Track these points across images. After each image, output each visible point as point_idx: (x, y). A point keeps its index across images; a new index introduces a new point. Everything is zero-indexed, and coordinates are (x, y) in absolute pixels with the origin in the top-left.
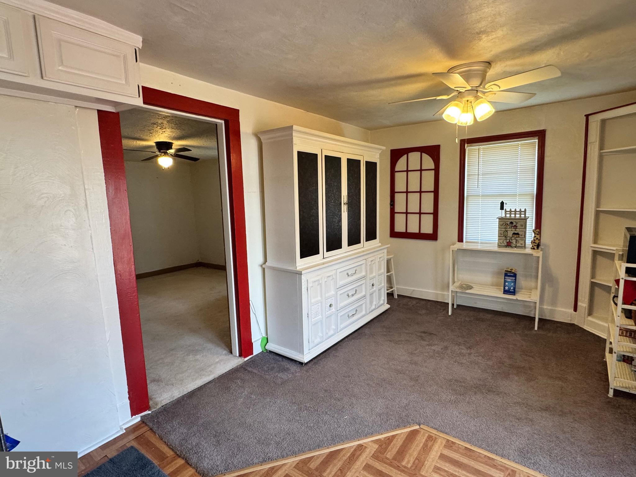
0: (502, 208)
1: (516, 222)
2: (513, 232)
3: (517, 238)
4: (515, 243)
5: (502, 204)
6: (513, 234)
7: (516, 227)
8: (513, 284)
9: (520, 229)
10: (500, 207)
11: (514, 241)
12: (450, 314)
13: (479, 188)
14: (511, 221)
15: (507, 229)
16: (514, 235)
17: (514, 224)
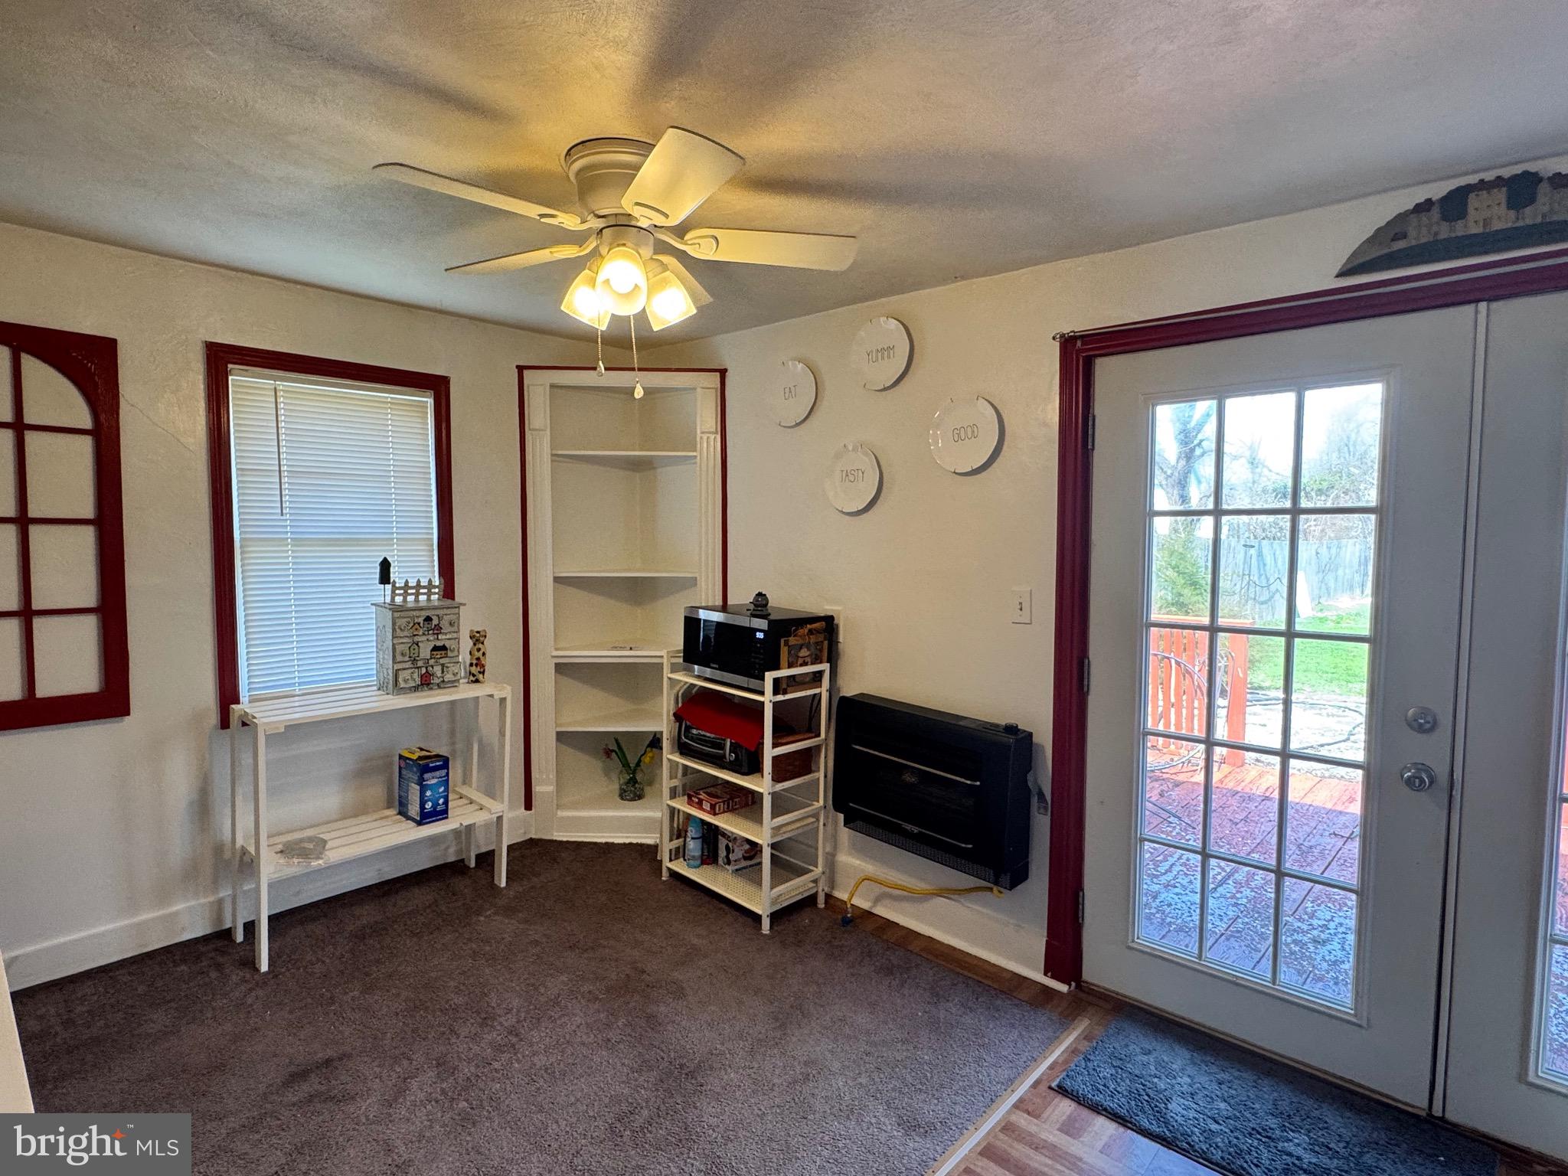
0: (385, 578)
1: (438, 616)
2: (431, 645)
3: (442, 661)
4: (439, 674)
5: (385, 566)
6: (432, 651)
7: (438, 629)
8: (442, 789)
9: (446, 634)
10: (378, 576)
11: (437, 670)
12: (264, 967)
13: (284, 518)
14: (425, 614)
15: (416, 639)
16: (435, 653)
17: (435, 621)
